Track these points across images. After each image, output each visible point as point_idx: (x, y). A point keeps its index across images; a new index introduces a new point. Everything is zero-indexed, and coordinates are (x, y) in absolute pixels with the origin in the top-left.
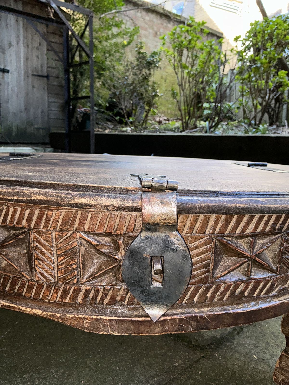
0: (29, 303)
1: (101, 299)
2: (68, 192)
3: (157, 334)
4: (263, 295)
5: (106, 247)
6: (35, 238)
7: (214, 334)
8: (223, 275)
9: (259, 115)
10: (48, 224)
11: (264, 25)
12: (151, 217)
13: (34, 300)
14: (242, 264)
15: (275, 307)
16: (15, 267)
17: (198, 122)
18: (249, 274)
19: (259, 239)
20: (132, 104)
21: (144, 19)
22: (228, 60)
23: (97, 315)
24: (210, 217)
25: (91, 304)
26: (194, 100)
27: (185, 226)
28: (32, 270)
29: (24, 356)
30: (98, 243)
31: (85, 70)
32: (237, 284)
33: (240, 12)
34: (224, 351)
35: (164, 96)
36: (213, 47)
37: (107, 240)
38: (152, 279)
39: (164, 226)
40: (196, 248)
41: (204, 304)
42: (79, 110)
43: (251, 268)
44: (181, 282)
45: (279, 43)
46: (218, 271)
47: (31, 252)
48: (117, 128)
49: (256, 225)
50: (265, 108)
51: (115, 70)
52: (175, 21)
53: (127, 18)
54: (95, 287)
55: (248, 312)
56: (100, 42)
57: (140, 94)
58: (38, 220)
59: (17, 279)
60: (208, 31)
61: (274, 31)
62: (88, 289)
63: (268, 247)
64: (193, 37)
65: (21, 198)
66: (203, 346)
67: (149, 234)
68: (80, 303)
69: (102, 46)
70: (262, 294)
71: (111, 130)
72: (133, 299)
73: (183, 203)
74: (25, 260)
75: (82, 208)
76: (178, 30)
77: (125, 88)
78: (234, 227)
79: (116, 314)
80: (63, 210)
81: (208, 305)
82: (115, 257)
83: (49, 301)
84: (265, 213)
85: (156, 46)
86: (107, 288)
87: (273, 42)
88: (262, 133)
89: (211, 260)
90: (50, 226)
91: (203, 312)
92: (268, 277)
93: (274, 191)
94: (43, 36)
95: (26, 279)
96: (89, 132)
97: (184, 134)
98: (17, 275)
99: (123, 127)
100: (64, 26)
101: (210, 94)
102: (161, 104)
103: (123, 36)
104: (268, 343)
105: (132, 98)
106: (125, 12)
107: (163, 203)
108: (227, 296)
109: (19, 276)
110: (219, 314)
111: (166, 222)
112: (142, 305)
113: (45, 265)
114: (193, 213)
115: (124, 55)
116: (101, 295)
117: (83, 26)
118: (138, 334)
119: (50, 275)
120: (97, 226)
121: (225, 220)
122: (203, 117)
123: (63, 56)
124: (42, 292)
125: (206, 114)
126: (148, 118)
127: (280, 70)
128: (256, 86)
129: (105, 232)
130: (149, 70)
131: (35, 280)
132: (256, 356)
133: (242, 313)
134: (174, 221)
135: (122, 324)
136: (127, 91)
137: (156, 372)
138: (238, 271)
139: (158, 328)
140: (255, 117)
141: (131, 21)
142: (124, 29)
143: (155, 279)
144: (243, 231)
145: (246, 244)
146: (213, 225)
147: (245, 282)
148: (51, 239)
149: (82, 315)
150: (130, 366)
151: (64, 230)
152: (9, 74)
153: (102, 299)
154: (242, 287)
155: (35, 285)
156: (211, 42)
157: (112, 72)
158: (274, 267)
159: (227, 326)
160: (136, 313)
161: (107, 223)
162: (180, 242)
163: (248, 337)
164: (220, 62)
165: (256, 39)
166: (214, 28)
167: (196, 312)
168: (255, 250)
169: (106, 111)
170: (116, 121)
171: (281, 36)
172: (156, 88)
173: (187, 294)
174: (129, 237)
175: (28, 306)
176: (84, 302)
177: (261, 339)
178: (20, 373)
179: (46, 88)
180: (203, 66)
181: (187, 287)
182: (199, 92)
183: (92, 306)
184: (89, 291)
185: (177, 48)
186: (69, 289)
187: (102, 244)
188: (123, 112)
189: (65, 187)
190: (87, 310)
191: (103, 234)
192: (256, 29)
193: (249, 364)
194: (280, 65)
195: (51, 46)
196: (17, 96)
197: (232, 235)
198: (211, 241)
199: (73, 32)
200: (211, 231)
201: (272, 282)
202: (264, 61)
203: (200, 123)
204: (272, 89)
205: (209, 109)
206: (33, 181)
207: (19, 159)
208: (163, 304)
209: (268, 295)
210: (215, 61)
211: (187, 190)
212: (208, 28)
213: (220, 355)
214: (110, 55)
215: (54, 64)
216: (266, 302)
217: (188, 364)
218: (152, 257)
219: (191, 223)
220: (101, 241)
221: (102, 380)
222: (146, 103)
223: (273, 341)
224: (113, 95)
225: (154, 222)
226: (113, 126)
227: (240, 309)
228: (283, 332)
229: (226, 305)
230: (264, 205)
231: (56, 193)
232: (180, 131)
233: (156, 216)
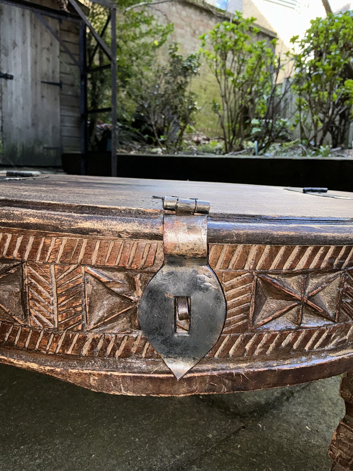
0: (22, 354)
1: (112, 350)
2: (70, 214)
3: (182, 395)
4: (317, 348)
5: (118, 286)
6: (29, 273)
7: (258, 399)
8: (265, 322)
9: (320, 135)
10: (46, 255)
11: (328, 23)
12: (175, 247)
13: (29, 351)
14: (291, 309)
15: (331, 364)
16: (5, 309)
17: (245, 142)
18: (299, 321)
19: (312, 277)
20: (164, 119)
21: (180, 15)
22: (283, 66)
23: (106, 370)
24: (250, 248)
25: (101, 356)
26: (239, 115)
27: (218, 259)
28: (26, 314)
29: (22, 423)
30: (108, 280)
31: (106, 76)
32: (283, 334)
33: (299, 7)
34: (270, 420)
35: (203, 110)
36: (265, 49)
37: (120, 276)
38: (176, 325)
39: (192, 258)
40: (232, 287)
41: (241, 358)
42: (98, 126)
43: (302, 314)
44: (212, 329)
45: (346, 45)
46: (259, 317)
47: (25, 291)
48: (145, 148)
49: (308, 259)
50: (327, 126)
51: (143, 77)
52: (218, 17)
53: (159, 13)
54: (105, 336)
55: (297, 369)
56: (125, 42)
57: (174, 107)
58: (33, 250)
59: (7, 324)
60: (258, 30)
61: (340, 31)
62: (96, 337)
63: (323, 288)
64: (240, 36)
65: (11, 221)
66: (244, 413)
67: (172, 269)
68: (85, 355)
69: (127, 47)
70: (315, 348)
71: (137, 151)
72: (153, 351)
73: (216, 230)
74: (17, 300)
75: (87, 234)
76: (222, 28)
77: (156, 99)
78: (281, 261)
79: (130, 369)
80: (64, 238)
81: (247, 360)
82: (130, 297)
83: (47, 352)
84: (320, 244)
85: (194, 48)
86: (120, 337)
87: (339, 44)
88: (323, 156)
89: (251, 303)
90: (47, 258)
91: (240, 368)
92: (324, 326)
93: (333, 216)
94: (55, 34)
95: (19, 325)
96: (110, 153)
97: (226, 156)
98: (8, 319)
99: (152, 148)
100: (80, 22)
101: (260, 107)
102: (199, 120)
103: (153, 35)
104: (324, 411)
105: (164, 112)
106: (156, 6)
107: (191, 229)
108: (271, 348)
109: (10, 320)
110: (261, 372)
111: (193, 253)
112: (163, 358)
113: (41, 307)
114: (228, 243)
115: (155, 59)
116: (112, 345)
117: (104, 22)
118: (158, 394)
119: (48, 319)
120: (107, 258)
121: (270, 252)
122: (252, 137)
123: (79, 59)
124: (39, 341)
125: (255, 133)
126: (184, 137)
127: (347, 78)
128: (317, 98)
129: (117, 266)
130: (185, 77)
131: (30, 325)
132: (309, 427)
133: (289, 370)
134: (203, 252)
135: (139, 382)
136: (158, 103)
137: (185, 444)
138: (285, 318)
139: (184, 387)
140: (315, 137)
141: (164, 17)
142: (155, 26)
143: (180, 326)
144: (292, 267)
145: (295, 284)
146: (254, 259)
147: (294, 332)
148: (49, 274)
149: (89, 370)
150: (153, 437)
151: (65, 263)
152: (14, 81)
153: (114, 350)
154: (290, 337)
155: (29, 332)
156: (262, 43)
157: (139, 79)
158: (331, 313)
159: (270, 386)
160: (156, 369)
161: (120, 254)
162: (212, 279)
163: (300, 404)
164: (273, 69)
165: (318, 41)
166: (267, 27)
167: (231, 368)
168: (307, 291)
169: (131, 128)
170: (144, 140)
171: (349, 36)
172: (194, 100)
173: (221, 345)
174: (148, 272)
175: (21, 358)
176: (91, 354)
177: (316, 406)
178: (16, 444)
179: (58, 98)
180: (252, 73)
181: (220, 336)
182: (247, 105)
183: (101, 359)
184: (97, 340)
185: (220, 51)
186: (72, 338)
187: (113, 281)
188: (153, 128)
189: (66, 209)
190: (94, 364)
191: (114, 269)
192: (317, 28)
193: (300, 436)
194: (347, 73)
195: (65, 47)
196: (23, 108)
197: (278, 271)
198: (251, 278)
199: (91, 29)
200: (251, 266)
201: (328, 333)
202: (327, 67)
203: (247, 144)
204: (336, 102)
205: (259, 126)
206: (26, 200)
207: (18, 179)
208: (189, 357)
209: (323, 348)
210: (267, 67)
211: (221, 214)
212: (258, 26)
213: (264, 425)
214: (137, 59)
215: (68, 69)
216: (320, 357)
217: (224, 435)
218: (176, 298)
219: (227, 256)
220: (113, 277)
221: (117, 454)
222: (181, 118)
223: (331, 409)
224: (141, 108)
225: (178, 252)
226: (140, 146)
227: (287, 366)
228: (342, 396)
229: (269, 360)
230: (319, 234)
231: (54, 215)
232: (222, 153)
233: (181, 245)
